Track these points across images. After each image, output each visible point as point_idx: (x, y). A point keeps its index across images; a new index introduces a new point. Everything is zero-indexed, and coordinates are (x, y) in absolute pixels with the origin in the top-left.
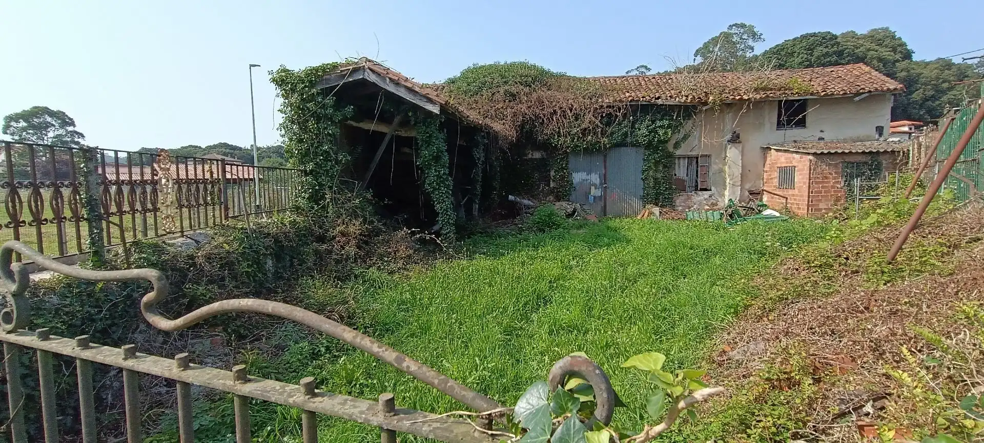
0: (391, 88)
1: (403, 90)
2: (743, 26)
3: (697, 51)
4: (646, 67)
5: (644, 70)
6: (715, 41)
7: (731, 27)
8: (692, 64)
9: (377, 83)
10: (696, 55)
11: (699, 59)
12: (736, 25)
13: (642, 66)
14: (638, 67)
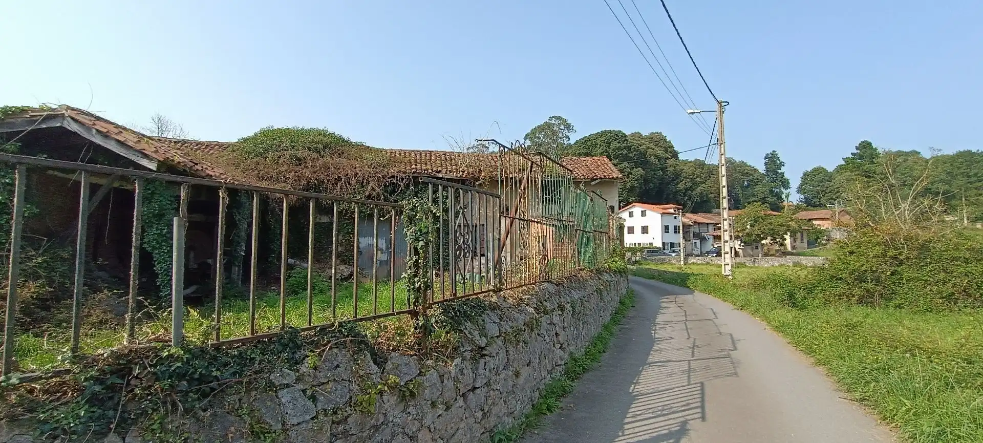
0: (98, 140)
1: (113, 143)
2: (559, 118)
3: (526, 135)
6: (540, 129)
7: (551, 118)
9: (79, 133)
10: (526, 138)
11: (528, 143)
12: (555, 117)
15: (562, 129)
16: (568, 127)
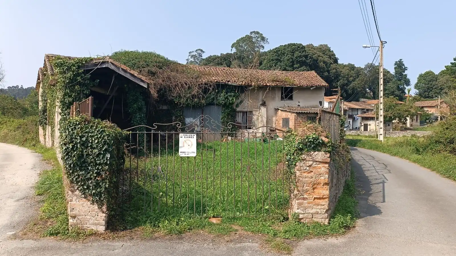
2: (258, 33)
3: (233, 44)
4: (202, 51)
5: (199, 52)
6: (243, 40)
7: (251, 33)
8: (230, 52)
10: (232, 47)
11: (234, 50)
12: (254, 32)
13: (200, 50)
14: (197, 50)
15: (259, 41)
16: (263, 39)
